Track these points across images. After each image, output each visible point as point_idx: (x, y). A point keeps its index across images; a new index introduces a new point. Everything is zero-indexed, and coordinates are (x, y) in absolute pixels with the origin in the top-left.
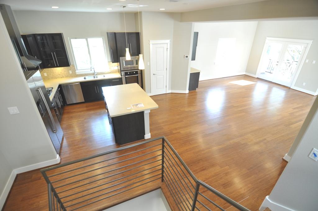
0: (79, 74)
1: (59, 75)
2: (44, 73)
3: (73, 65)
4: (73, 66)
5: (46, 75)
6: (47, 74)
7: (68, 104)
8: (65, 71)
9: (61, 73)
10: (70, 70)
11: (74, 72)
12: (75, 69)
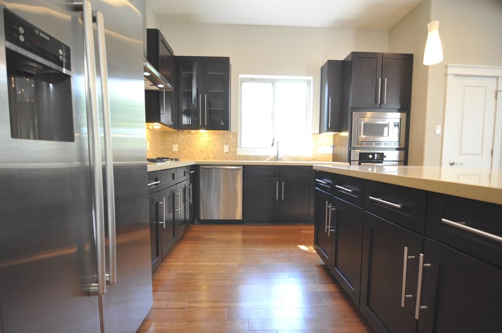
0: (243, 156)
1: (201, 152)
2: (174, 145)
3: (234, 133)
4: (235, 136)
5: (177, 150)
6: (178, 148)
7: (202, 218)
8: (215, 145)
9: (207, 148)
10: (227, 144)
11: (233, 150)
12: (237, 142)
